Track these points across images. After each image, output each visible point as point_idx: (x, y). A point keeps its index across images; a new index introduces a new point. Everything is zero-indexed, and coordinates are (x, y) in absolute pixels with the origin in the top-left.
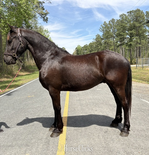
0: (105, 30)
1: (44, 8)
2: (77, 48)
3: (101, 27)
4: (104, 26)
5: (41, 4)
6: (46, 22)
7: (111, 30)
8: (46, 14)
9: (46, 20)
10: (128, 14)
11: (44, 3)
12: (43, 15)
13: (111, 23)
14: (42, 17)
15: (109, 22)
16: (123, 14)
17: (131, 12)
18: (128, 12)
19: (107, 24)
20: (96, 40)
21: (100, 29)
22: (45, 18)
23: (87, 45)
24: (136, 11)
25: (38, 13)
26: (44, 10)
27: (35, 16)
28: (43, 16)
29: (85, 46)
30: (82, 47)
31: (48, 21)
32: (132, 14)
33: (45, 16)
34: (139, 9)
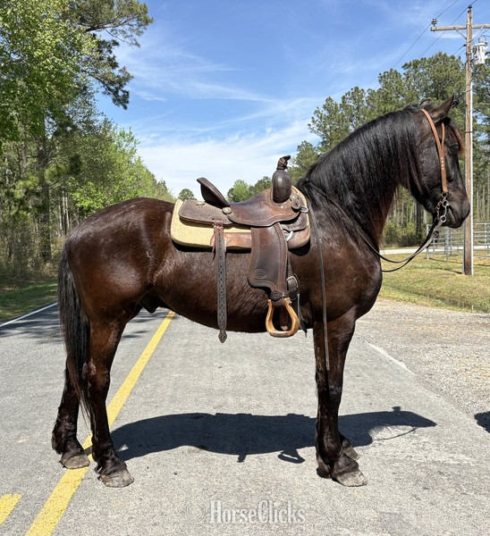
0: (328, 126)
1: (117, 60)
2: (232, 189)
3: (316, 118)
4: (325, 113)
5: (106, 50)
6: (121, 107)
7: (351, 127)
8: (121, 82)
9: (122, 101)
10: (405, 71)
11: (116, 47)
12: (112, 83)
13: (351, 103)
14: (110, 89)
15: (344, 98)
16: (391, 70)
17: (415, 65)
18: (406, 65)
19: (336, 105)
20: (298, 163)
21: (313, 121)
22: (120, 93)
23: (267, 178)
24: (434, 61)
25: (97, 79)
26: (117, 69)
27: (85, 88)
28: (112, 88)
29: (260, 182)
30: (251, 188)
31: (128, 102)
32: (421, 71)
33: (118, 85)
34: (445, 55)
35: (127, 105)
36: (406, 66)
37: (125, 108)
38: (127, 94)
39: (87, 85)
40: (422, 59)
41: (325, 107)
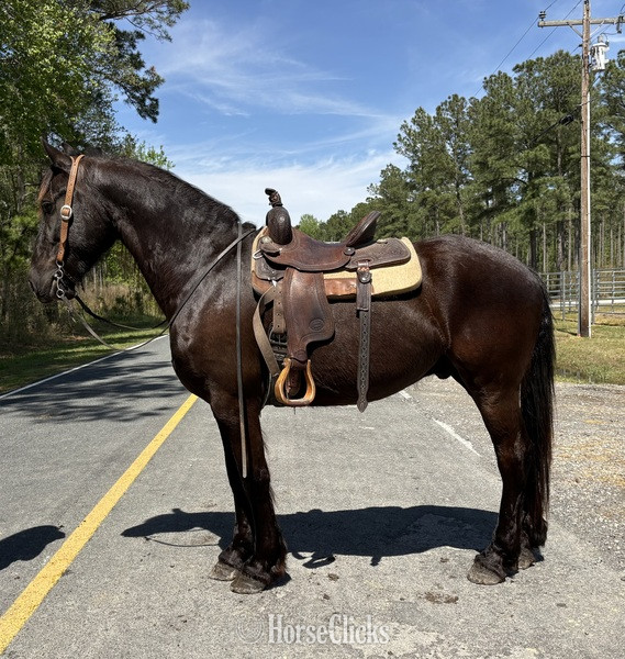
0: (419, 145)
1: (142, 58)
2: (298, 227)
3: (403, 135)
4: (415, 128)
5: (127, 44)
6: (149, 119)
7: (448, 147)
8: (148, 87)
9: (150, 111)
10: (517, 75)
11: (140, 40)
12: (137, 89)
13: (447, 115)
14: (134, 97)
15: (439, 109)
16: (500, 73)
17: (530, 66)
18: (517, 66)
19: (429, 118)
20: (382, 193)
21: (400, 140)
22: (148, 102)
23: (343, 212)
24: (553, 62)
25: (116, 82)
26: (143, 70)
27: (100, 95)
28: (137, 94)
29: (334, 217)
30: (322, 225)
31: (157, 113)
32: (537, 75)
33: (143, 92)
34: (567, 54)
35: (157, 117)
36: (517, 68)
37: (155, 120)
38: (156, 102)
39: (102, 91)
40: (538, 59)
41: (414, 121)
